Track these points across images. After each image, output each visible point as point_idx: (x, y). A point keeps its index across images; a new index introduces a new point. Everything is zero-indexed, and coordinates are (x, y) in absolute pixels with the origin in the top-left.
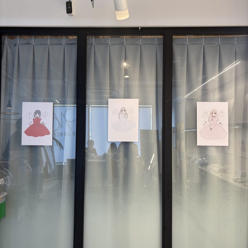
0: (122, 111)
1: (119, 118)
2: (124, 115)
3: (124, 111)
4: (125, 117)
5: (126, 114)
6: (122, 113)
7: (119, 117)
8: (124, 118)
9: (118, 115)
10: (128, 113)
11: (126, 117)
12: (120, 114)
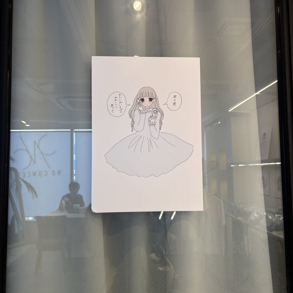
0: (143, 100)
1: (133, 126)
2: (149, 115)
3: (151, 99)
4: (153, 121)
5: (157, 110)
6: (141, 109)
7: (133, 121)
8: (150, 125)
9: (127, 114)
10: (163, 107)
11: (158, 121)
12: (137, 112)
